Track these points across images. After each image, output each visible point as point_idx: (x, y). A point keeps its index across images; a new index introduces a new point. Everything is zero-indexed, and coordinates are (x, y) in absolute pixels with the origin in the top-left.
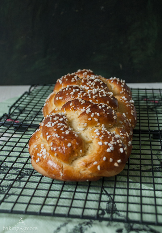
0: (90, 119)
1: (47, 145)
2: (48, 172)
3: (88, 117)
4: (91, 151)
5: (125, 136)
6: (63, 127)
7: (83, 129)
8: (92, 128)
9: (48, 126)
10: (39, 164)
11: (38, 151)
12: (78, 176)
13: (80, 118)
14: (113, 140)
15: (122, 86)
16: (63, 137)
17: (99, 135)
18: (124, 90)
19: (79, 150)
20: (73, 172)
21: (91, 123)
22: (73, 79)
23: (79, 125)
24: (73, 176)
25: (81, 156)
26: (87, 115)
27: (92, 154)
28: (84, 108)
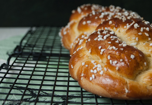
0: (140, 34)
1: (100, 61)
2: (108, 90)
3: (137, 32)
6: (117, 40)
7: (136, 43)
8: (144, 43)
9: (99, 40)
10: (94, 81)
11: (89, 68)
13: (129, 33)
16: (122, 49)
19: (143, 62)
20: (140, 87)
21: (142, 38)
23: (129, 40)
25: (145, 70)
26: (136, 29)
28: (128, 24)
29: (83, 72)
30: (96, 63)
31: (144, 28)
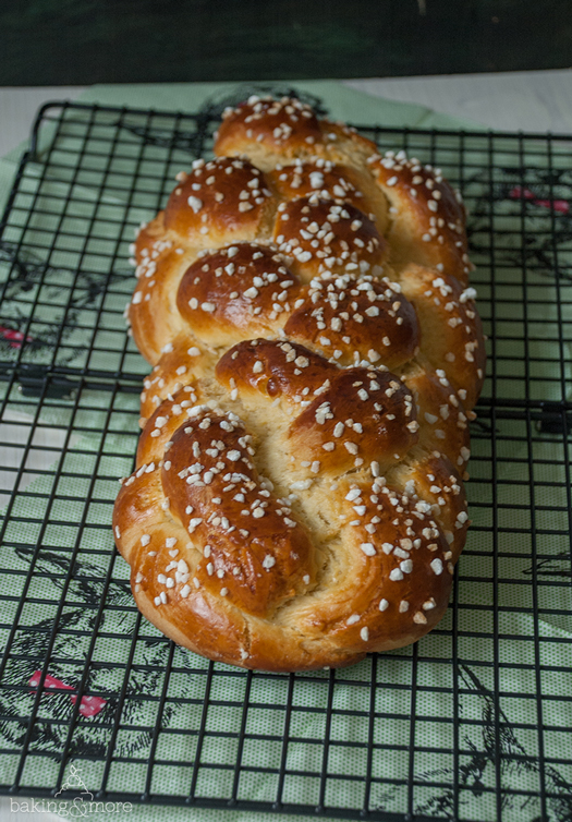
0: (328, 447)
3: (322, 438)
4: (339, 573)
5: (448, 493)
6: (243, 490)
7: (307, 483)
8: (336, 479)
9: (189, 481)
10: (165, 610)
11: (158, 562)
12: (296, 659)
13: (296, 440)
14: (409, 532)
15: (432, 206)
16: (244, 533)
17: (364, 515)
18: (437, 226)
19: (301, 576)
20: (282, 646)
21: (334, 461)
22: (244, 195)
23: (291, 467)
24: (282, 658)
25: (306, 595)
26: (320, 428)
27: (342, 588)
28: (306, 391)
29: (141, 568)
30: (176, 551)
31: (349, 422)
